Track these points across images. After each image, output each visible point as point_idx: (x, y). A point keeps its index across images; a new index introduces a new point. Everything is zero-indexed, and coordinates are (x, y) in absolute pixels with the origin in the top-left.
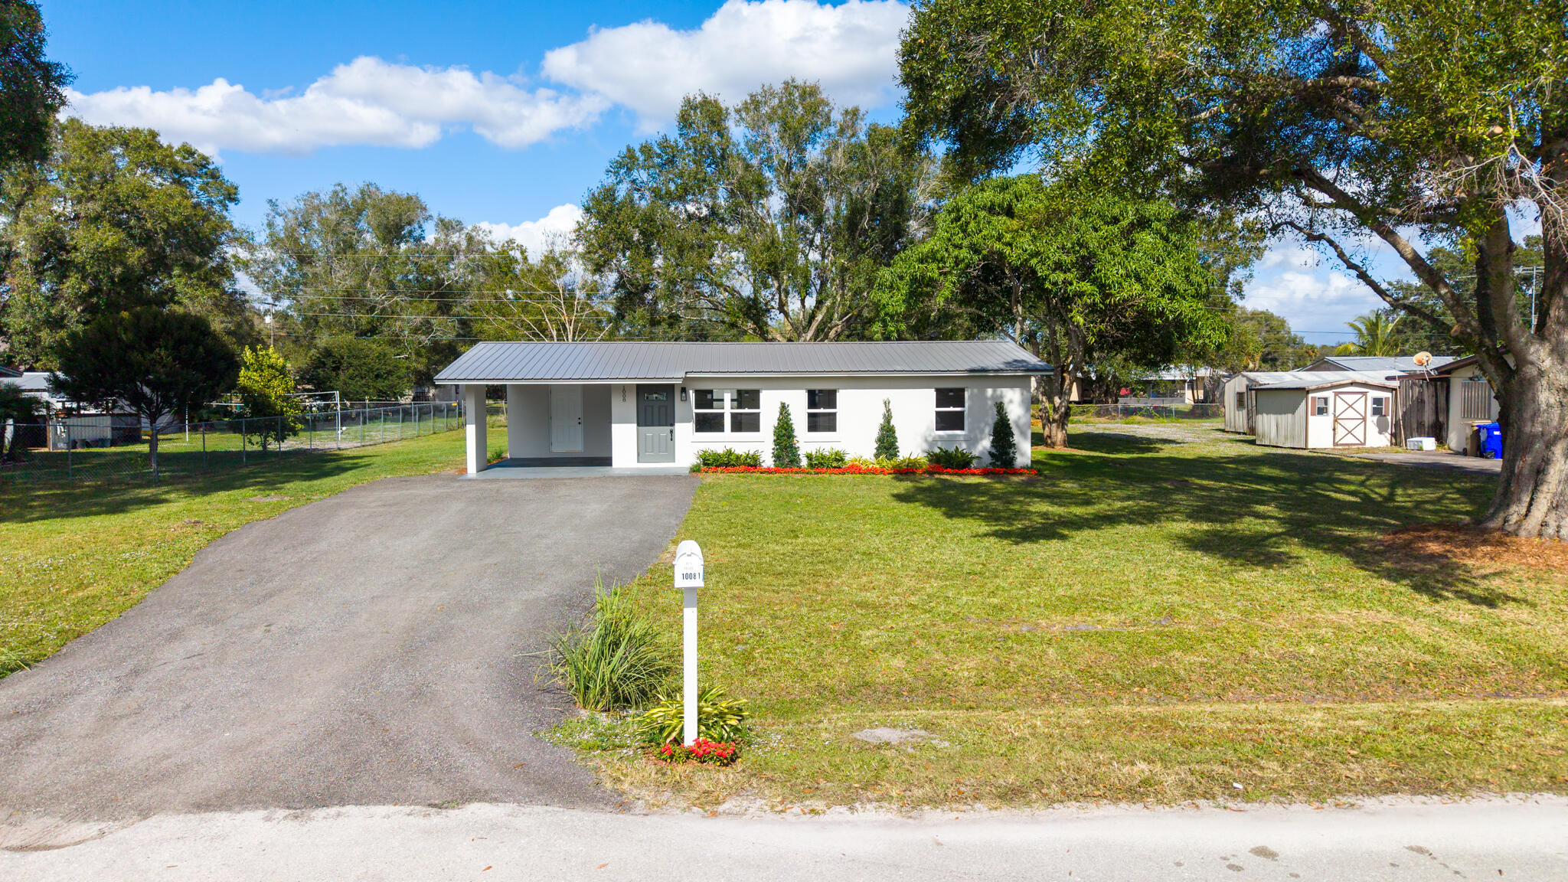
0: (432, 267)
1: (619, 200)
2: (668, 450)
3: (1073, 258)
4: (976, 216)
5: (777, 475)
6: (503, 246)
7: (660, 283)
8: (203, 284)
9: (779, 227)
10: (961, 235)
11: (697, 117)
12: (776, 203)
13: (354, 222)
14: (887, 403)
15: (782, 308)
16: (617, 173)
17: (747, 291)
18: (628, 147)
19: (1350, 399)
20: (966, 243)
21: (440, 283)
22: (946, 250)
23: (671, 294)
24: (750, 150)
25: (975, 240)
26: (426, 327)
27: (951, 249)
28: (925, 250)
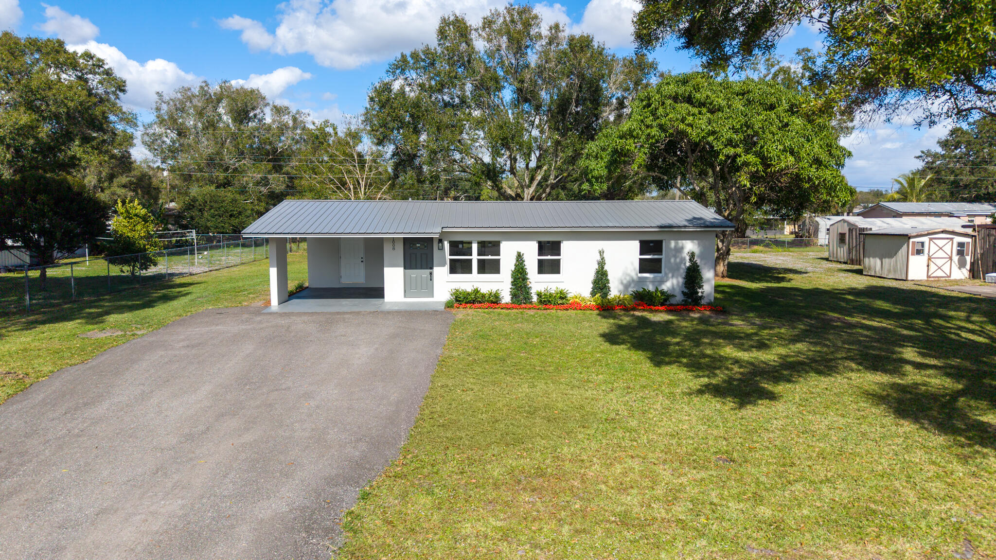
0: (269, 139)
1: (395, 91)
2: (428, 288)
3: (741, 136)
4: (663, 104)
5: (515, 311)
6: (321, 124)
7: (424, 152)
8: (96, 152)
9: (510, 112)
10: (651, 118)
11: (451, 31)
12: (507, 94)
13: (215, 108)
14: (601, 253)
15: (513, 171)
16: (394, 73)
17: (487, 159)
18: (402, 54)
19: (941, 243)
20: (655, 124)
21: (275, 150)
22: (640, 129)
23: (432, 161)
24: (489, 56)
25: (663, 122)
26: (265, 182)
27: (643, 128)
28: (625, 129)
